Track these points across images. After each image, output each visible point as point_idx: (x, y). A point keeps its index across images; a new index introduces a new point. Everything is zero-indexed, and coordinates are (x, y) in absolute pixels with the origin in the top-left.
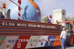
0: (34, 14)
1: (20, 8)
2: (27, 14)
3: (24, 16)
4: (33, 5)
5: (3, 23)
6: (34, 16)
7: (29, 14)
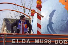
0: (66, 22)
3: (49, 27)
4: (65, 7)
5: (13, 40)
7: (56, 22)
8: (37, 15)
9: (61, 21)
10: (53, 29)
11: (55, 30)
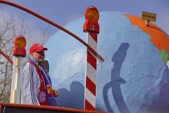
0: (159, 80)
1: (95, 53)
2: (124, 82)
3: (110, 92)
4: (153, 40)
6: (157, 91)
7: (133, 80)
8: (88, 52)
9: (147, 76)
10: (122, 98)
11: (126, 103)
